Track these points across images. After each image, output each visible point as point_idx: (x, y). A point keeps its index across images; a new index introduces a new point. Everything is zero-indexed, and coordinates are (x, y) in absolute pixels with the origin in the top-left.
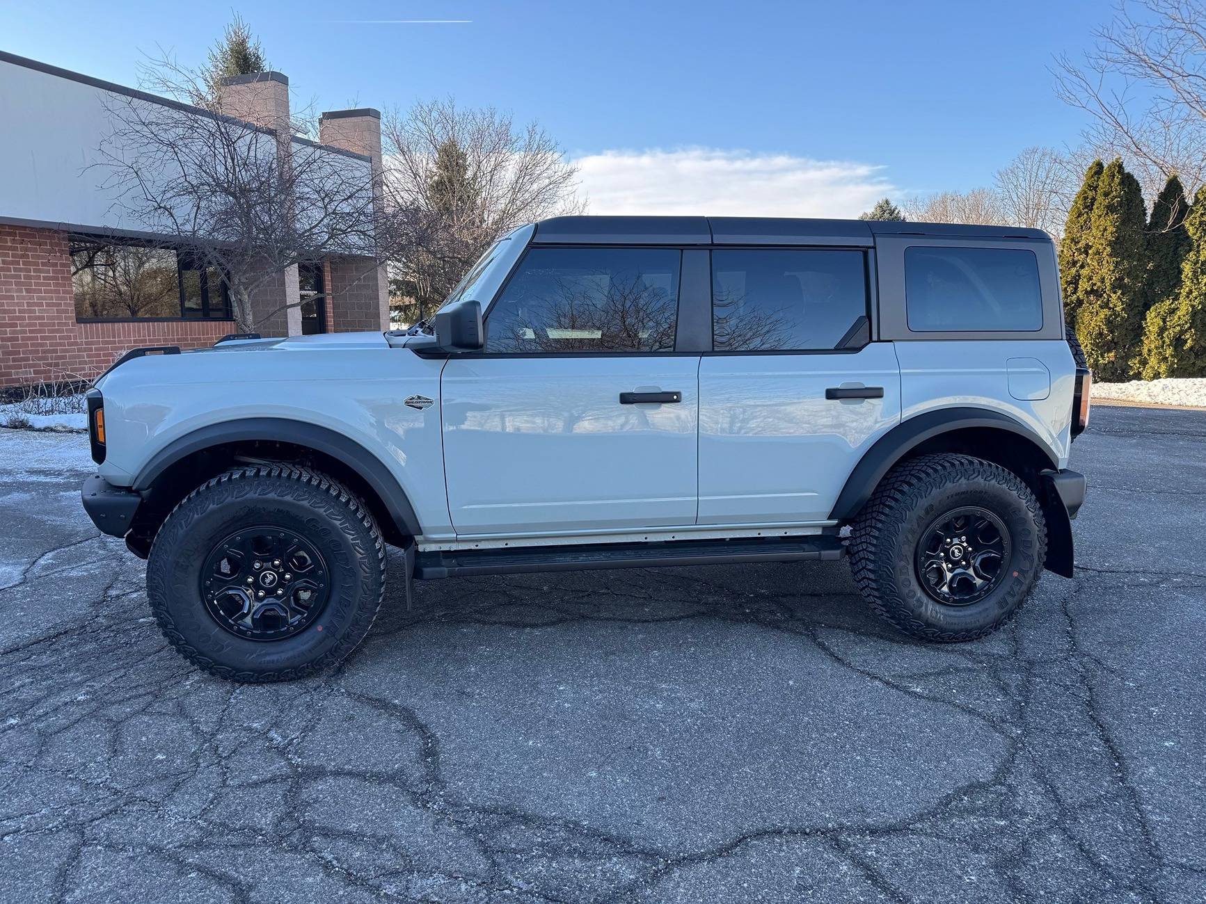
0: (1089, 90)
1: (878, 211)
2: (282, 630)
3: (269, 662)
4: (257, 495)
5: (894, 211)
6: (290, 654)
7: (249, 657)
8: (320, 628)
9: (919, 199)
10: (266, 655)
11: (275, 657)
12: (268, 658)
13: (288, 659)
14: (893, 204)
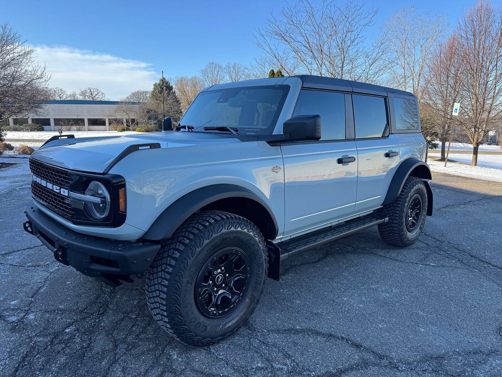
0: (267, 43)
1: (161, 82)
2: (231, 307)
3: (228, 328)
4: (226, 230)
5: (168, 83)
6: (236, 319)
7: (219, 328)
8: (247, 300)
9: (172, 79)
10: (227, 323)
11: (230, 324)
12: (227, 326)
13: (236, 323)
14: (167, 80)
